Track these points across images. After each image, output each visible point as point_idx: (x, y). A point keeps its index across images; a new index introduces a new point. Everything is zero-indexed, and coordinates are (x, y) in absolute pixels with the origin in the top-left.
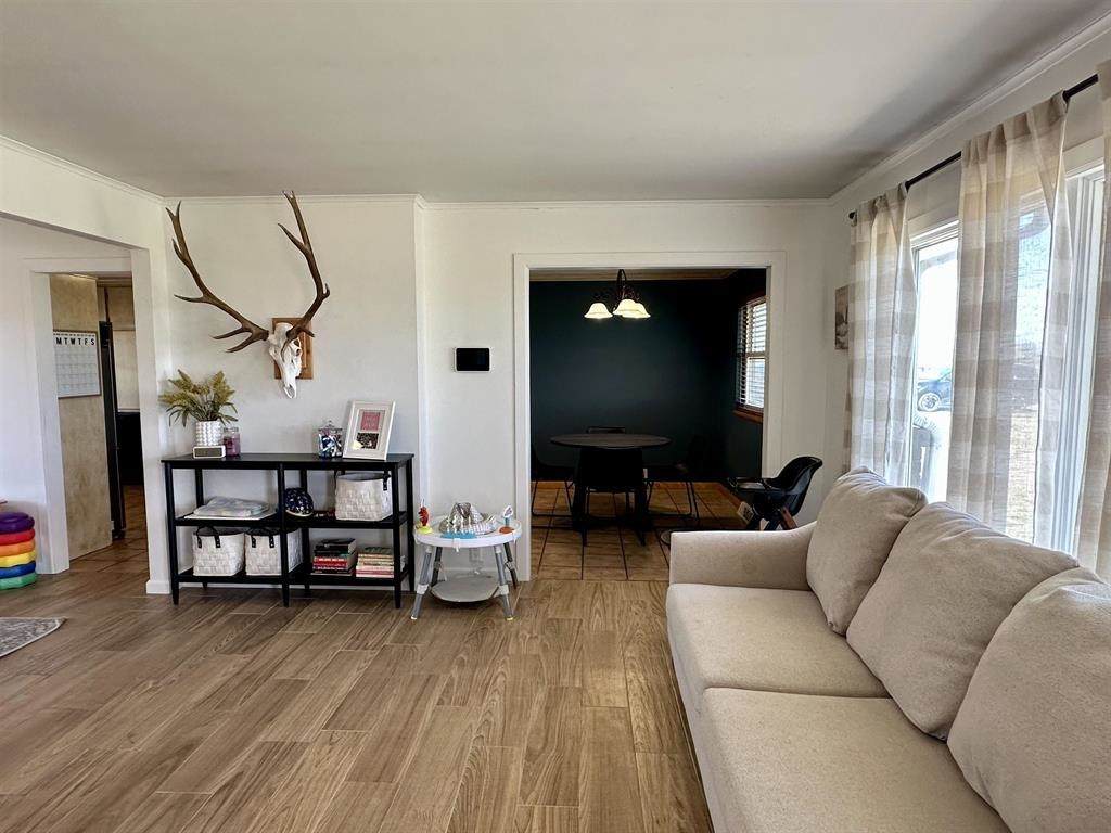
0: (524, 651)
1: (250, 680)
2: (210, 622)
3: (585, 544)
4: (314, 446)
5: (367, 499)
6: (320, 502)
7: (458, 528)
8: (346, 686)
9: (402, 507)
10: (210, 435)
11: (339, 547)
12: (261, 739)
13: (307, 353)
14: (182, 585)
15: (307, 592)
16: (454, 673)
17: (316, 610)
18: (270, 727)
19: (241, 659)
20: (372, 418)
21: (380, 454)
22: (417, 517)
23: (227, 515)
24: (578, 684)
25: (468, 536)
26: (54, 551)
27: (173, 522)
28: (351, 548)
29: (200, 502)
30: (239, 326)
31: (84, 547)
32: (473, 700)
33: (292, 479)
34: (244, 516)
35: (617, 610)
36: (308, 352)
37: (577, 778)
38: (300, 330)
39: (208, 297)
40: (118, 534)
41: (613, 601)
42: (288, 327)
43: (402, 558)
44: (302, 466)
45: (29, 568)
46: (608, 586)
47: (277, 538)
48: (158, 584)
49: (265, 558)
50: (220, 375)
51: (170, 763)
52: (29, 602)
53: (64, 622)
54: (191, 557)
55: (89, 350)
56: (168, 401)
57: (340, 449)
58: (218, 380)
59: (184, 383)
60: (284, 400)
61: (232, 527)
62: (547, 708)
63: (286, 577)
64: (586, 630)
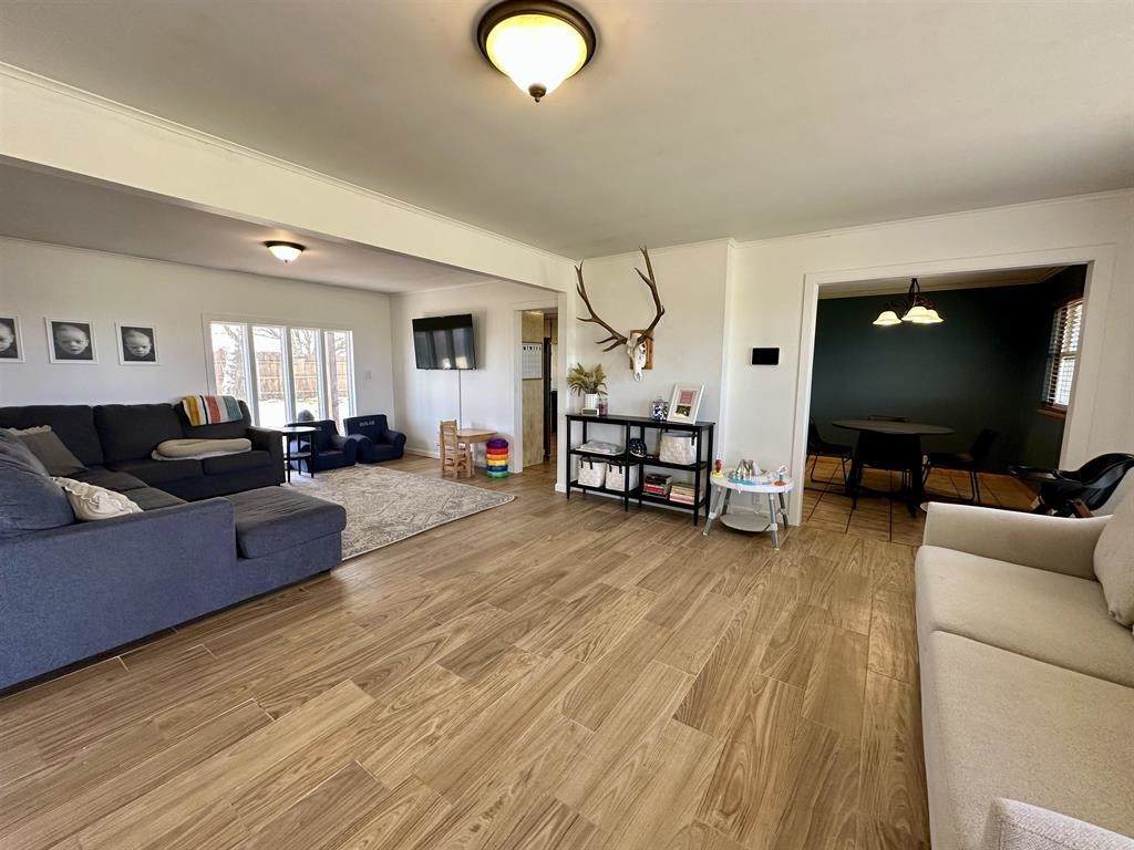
0: (784, 572)
1: (600, 548)
2: (584, 512)
3: (854, 507)
4: (651, 413)
5: (680, 450)
6: (651, 450)
7: (742, 477)
8: (653, 565)
9: (704, 457)
10: (592, 402)
11: (660, 480)
12: (599, 581)
13: (649, 352)
14: (573, 489)
15: (640, 505)
16: (727, 575)
17: (643, 516)
18: (606, 576)
19: (597, 535)
20: (687, 396)
21: (691, 420)
22: (714, 466)
23: (598, 451)
24: (825, 606)
25: (749, 483)
26: (516, 461)
27: (570, 452)
28: (668, 481)
29: (585, 442)
30: (611, 335)
31: (530, 462)
32: (737, 595)
33: (635, 432)
34: (606, 452)
35: (874, 562)
36: (651, 352)
37: (809, 671)
38: (646, 337)
39: (595, 318)
40: (546, 457)
41: (872, 554)
42: (639, 335)
43: (701, 493)
44: (643, 424)
45: (505, 468)
46: (870, 543)
47: (624, 468)
48: (561, 486)
49: (616, 479)
50: (600, 366)
51: (552, 580)
52: (504, 485)
53: (516, 498)
54: (578, 474)
55: (538, 353)
56: (571, 381)
57: (666, 416)
58: (598, 369)
59: (580, 371)
60: (635, 383)
61: (600, 458)
62: (794, 617)
63: (626, 494)
64: (841, 571)
